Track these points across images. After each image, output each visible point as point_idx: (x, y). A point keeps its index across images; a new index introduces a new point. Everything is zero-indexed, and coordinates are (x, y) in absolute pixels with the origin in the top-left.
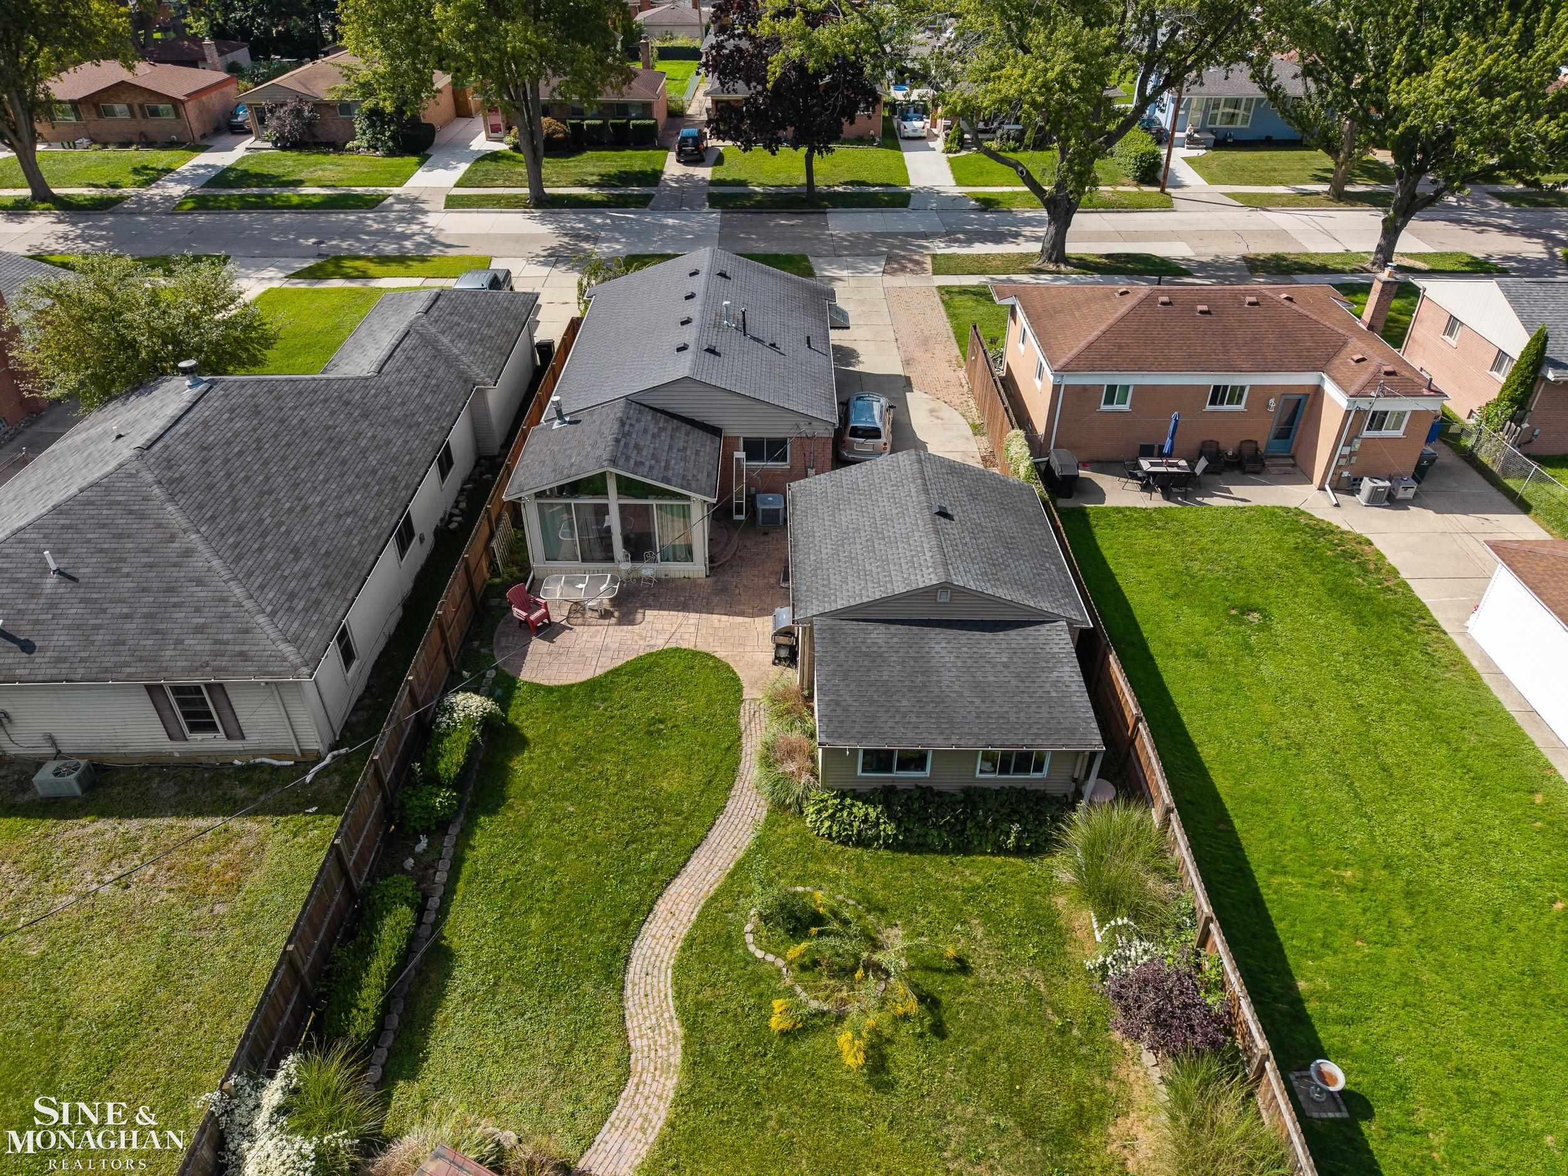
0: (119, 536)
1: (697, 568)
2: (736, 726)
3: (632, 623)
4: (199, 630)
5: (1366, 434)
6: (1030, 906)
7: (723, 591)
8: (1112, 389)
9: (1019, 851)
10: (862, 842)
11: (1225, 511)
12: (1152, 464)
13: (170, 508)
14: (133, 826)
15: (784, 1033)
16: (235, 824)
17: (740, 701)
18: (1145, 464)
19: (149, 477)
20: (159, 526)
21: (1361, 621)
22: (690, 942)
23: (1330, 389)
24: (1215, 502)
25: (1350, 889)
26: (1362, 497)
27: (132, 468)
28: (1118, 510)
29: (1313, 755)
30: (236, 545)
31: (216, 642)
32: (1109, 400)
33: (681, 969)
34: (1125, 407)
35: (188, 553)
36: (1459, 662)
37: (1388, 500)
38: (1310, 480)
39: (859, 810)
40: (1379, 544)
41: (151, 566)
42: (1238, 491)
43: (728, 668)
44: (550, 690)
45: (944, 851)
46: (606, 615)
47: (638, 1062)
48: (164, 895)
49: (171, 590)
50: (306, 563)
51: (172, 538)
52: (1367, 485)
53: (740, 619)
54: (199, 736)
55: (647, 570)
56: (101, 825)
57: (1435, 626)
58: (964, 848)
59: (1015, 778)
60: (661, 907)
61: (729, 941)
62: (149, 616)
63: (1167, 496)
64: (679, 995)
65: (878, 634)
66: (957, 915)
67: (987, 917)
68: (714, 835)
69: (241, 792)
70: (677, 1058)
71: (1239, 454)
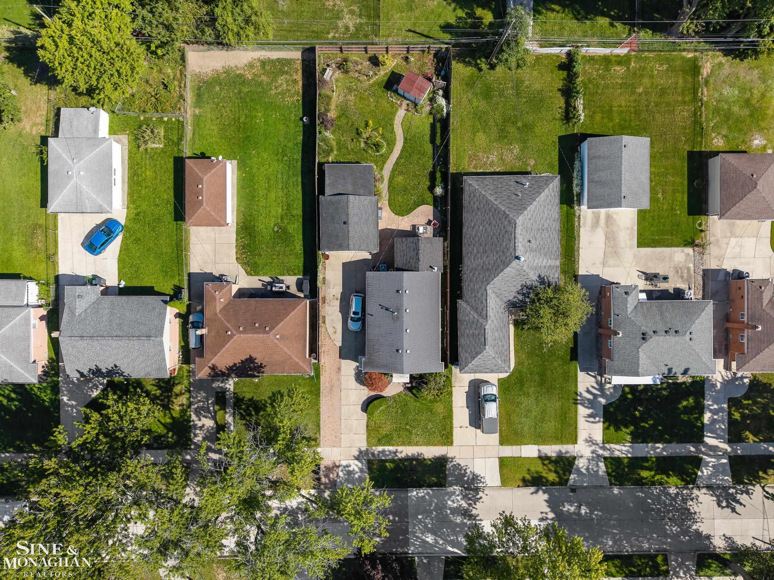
0: (511, 203)
2: (389, 193)
3: (412, 226)
15: (380, 128)
17: (389, 200)
19: (511, 216)
20: (504, 205)
21: (253, 226)
22: (394, 144)
24: (267, 280)
28: (295, 274)
30: (489, 204)
36: (239, 212)
40: (235, 257)
43: (391, 210)
49: (496, 193)
51: (500, 203)
60: (399, 152)
61: (388, 144)
64: (395, 135)
65: (362, 191)
68: (392, 167)
70: (395, 126)
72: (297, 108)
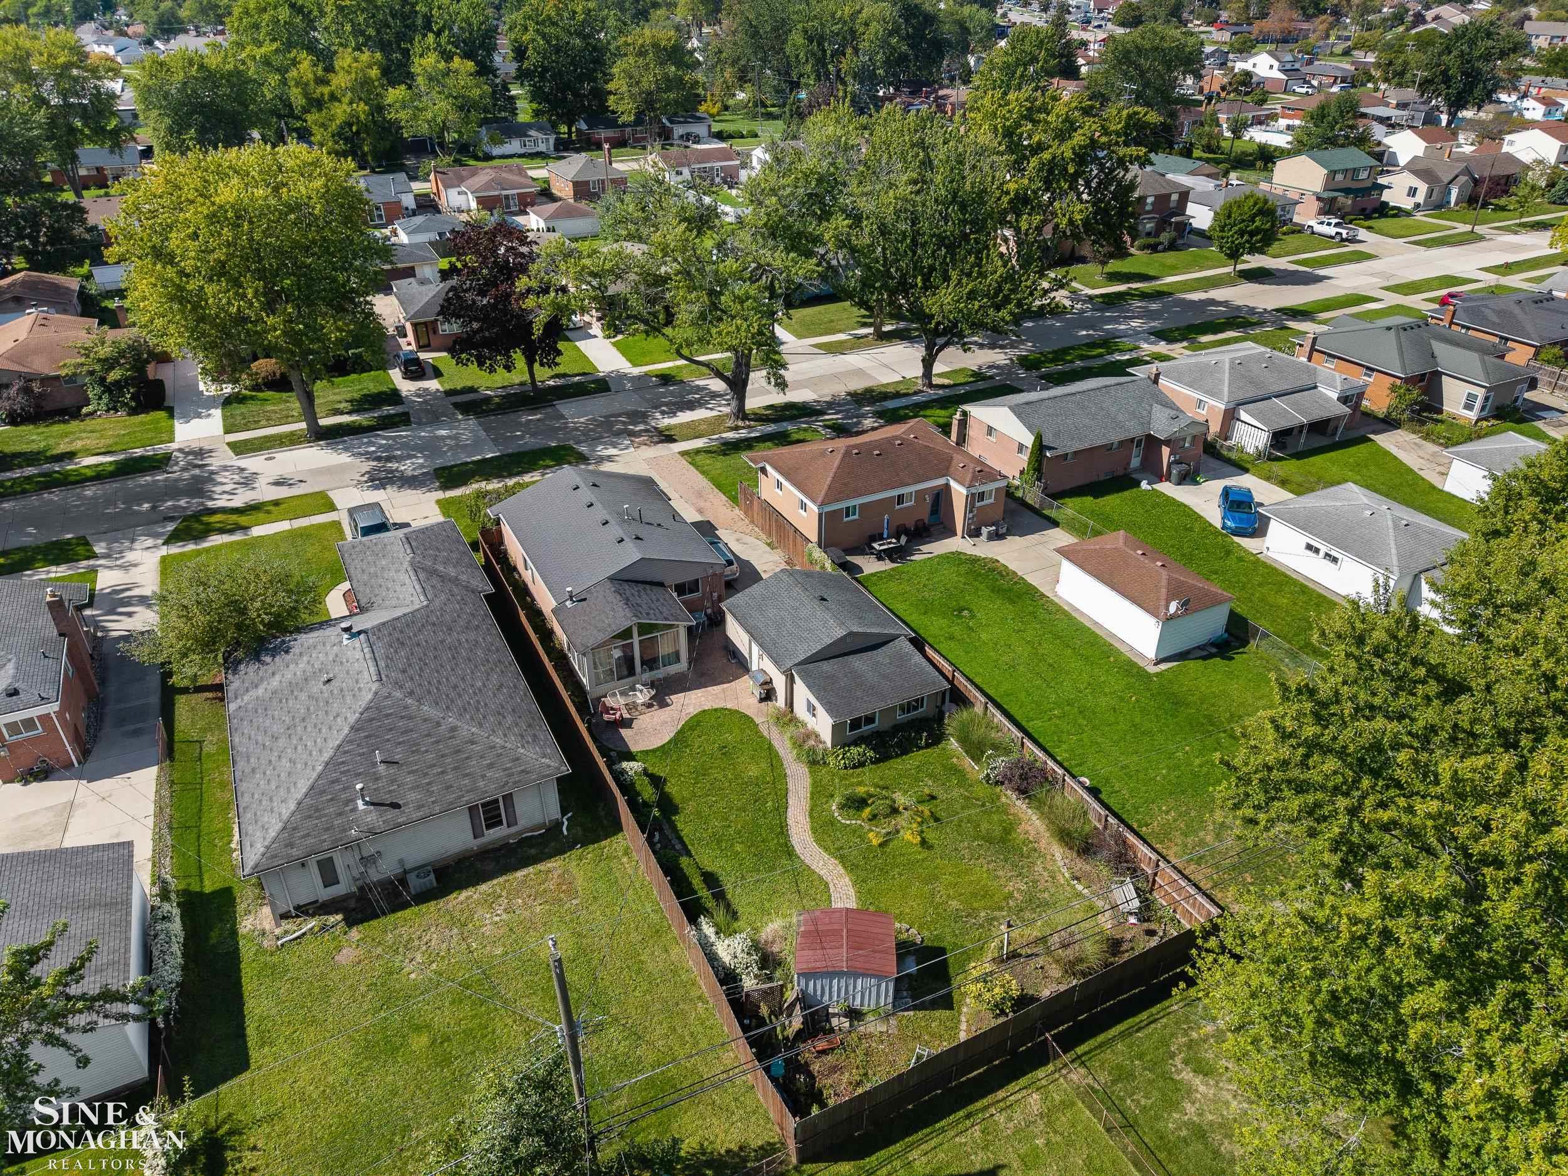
0: (406, 732)
1: (683, 666)
2: (764, 738)
4: (491, 766)
5: (978, 504)
6: (943, 766)
7: (702, 675)
8: (848, 508)
9: (928, 746)
10: (862, 764)
11: (924, 561)
12: (879, 545)
13: (425, 708)
14: (484, 887)
15: (881, 845)
16: (541, 867)
17: (756, 725)
18: (876, 545)
20: (425, 720)
21: (1012, 602)
22: (813, 829)
23: (953, 484)
24: (915, 557)
25: (1059, 718)
26: (984, 537)
28: (872, 575)
29: (1021, 668)
31: (505, 770)
32: (848, 515)
33: (818, 840)
34: (856, 517)
35: (454, 729)
36: (1060, 609)
37: (997, 536)
38: (954, 534)
39: (855, 750)
40: (1002, 561)
42: (925, 548)
43: (737, 711)
44: (654, 751)
45: (897, 756)
46: (650, 706)
47: (828, 878)
48: (538, 909)
51: (438, 724)
52: (985, 531)
53: (724, 686)
54: (491, 831)
55: (660, 673)
56: (465, 894)
57: (1043, 595)
58: (905, 752)
59: (913, 714)
60: (790, 822)
61: (832, 822)
62: (455, 769)
63: (893, 561)
64: (826, 849)
65: (826, 666)
66: (918, 779)
67: (930, 776)
68: (791, 786)
70: (842, 871)
71: (917, 528)
72: (1128, 807)
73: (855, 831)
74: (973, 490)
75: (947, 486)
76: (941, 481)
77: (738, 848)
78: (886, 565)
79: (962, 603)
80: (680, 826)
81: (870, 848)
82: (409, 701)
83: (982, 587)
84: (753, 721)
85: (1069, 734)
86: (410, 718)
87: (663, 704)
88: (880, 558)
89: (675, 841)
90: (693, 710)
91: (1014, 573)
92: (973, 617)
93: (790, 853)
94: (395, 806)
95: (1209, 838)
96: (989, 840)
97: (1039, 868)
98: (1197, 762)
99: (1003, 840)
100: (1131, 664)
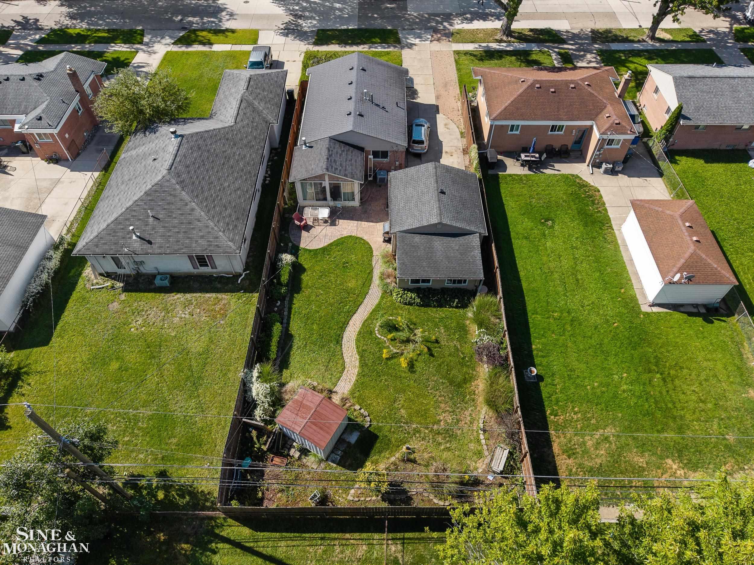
0: (169, 204)
1: (356, 203)
2: (371, 265)
3: (335, 225)
4: (202, 237)
5: (606, 147)
6: (458, 323)
7: (366, 212)
8: (513, 126)
9: (457, 307)
10: (410, 304)
11: (552, 175)
12: (526, 156)
13: (184, 193)
14: (188, 296)
15: (386, 359)
16: (220, 295)
17: (372, 256)
18: (523, 156)
19: (174, 181)
20: (181, 200)
21: (586, 225)
22: (360, 333)
23: (595, 128)
24: (548, 171)
25: (555, 319)
26: (602, 170)
27: (168, 177)
28: (510, 175)
29: (556, 276)
30: (206, 206)
31: (208, 241)
32: (512, 130)
33: (358, 340)
34: (518, 132)
35: (193, 210)
36: (614, 242)
37: (613, 172)
38: (585, 162)
39: (409, 294)
40: (602, 192)
41: (182, 214)
42: (557, 166)
43: (368, 243)
44: (310, 251)
45: (435, 307)
46: (326, 222)
47: (347, 365)
48: (204, 318)
49: (190, 223)
50: (229, 211)
51: (186, 204)
52: (604, 166)
53: (371, 224)
54: (203, 268)
55: (339, 204)
56: (179, 295)
57: (611, 227)
58: (441, 306)
59: (457, 285)
60: (351, 323)
61: (371, 333)
62: (185, 232)
63: (530, 169)
64: (357, 348)
65: (417, 238)
66: (436, 326)
67: (445, 326)
68: (365, 301)
69: (219, 286)
70: (357, 364)
71: (560, 151)
72: (553, 398)
73: (379, 344)
74: (605, 137)
75: (591, 127)
76: (588, 123)
77: (315, 327)
78: (525, 171)
79: (552, 215)
80: (295, 301)
81: (380, 358)
82: (178, 187)
83: (574, 207)
84: (372, 252)
85: (553, 332)
86: (175, 196)
87: (333, 224)
88: (522, 165)
89: (286, 310)
90: (345, 234)
91: (604, 204)
92: (552, 227)
93: (339, 341)
94: (150, 242)
95: (590, 443)
96: (451, 382)
97: (467, 413)
98: (625, 387)
99: (459, 386)
100: (634, 299)
